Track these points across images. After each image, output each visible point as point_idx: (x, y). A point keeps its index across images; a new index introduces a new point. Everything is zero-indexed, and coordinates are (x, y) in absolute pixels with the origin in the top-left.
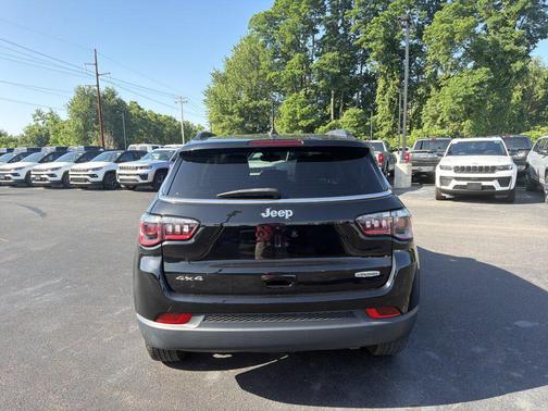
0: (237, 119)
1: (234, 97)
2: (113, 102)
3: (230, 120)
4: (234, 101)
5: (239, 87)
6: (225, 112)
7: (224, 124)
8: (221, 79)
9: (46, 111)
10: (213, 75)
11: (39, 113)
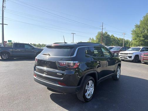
0: (142, 39)
1: (141, 32)
2: (106, 35)
3: (139, 39)
4: (142, 33)
5: (144, 29)
6: (138, 36)
7: (137, 40)
8: (138, 27)
9: (92, 38)
10: (135, 26)
11: (90, 39)
